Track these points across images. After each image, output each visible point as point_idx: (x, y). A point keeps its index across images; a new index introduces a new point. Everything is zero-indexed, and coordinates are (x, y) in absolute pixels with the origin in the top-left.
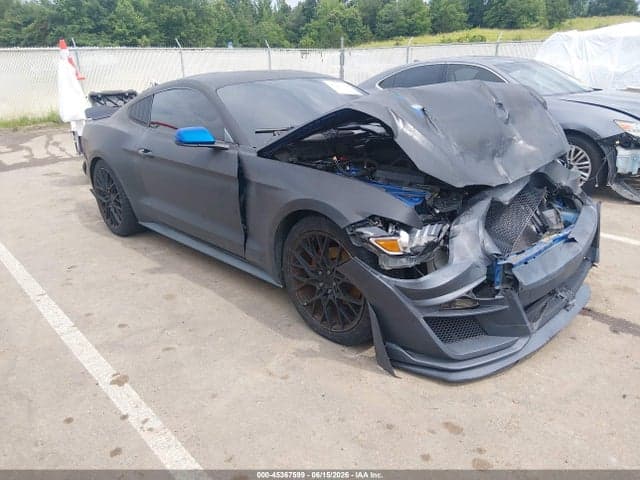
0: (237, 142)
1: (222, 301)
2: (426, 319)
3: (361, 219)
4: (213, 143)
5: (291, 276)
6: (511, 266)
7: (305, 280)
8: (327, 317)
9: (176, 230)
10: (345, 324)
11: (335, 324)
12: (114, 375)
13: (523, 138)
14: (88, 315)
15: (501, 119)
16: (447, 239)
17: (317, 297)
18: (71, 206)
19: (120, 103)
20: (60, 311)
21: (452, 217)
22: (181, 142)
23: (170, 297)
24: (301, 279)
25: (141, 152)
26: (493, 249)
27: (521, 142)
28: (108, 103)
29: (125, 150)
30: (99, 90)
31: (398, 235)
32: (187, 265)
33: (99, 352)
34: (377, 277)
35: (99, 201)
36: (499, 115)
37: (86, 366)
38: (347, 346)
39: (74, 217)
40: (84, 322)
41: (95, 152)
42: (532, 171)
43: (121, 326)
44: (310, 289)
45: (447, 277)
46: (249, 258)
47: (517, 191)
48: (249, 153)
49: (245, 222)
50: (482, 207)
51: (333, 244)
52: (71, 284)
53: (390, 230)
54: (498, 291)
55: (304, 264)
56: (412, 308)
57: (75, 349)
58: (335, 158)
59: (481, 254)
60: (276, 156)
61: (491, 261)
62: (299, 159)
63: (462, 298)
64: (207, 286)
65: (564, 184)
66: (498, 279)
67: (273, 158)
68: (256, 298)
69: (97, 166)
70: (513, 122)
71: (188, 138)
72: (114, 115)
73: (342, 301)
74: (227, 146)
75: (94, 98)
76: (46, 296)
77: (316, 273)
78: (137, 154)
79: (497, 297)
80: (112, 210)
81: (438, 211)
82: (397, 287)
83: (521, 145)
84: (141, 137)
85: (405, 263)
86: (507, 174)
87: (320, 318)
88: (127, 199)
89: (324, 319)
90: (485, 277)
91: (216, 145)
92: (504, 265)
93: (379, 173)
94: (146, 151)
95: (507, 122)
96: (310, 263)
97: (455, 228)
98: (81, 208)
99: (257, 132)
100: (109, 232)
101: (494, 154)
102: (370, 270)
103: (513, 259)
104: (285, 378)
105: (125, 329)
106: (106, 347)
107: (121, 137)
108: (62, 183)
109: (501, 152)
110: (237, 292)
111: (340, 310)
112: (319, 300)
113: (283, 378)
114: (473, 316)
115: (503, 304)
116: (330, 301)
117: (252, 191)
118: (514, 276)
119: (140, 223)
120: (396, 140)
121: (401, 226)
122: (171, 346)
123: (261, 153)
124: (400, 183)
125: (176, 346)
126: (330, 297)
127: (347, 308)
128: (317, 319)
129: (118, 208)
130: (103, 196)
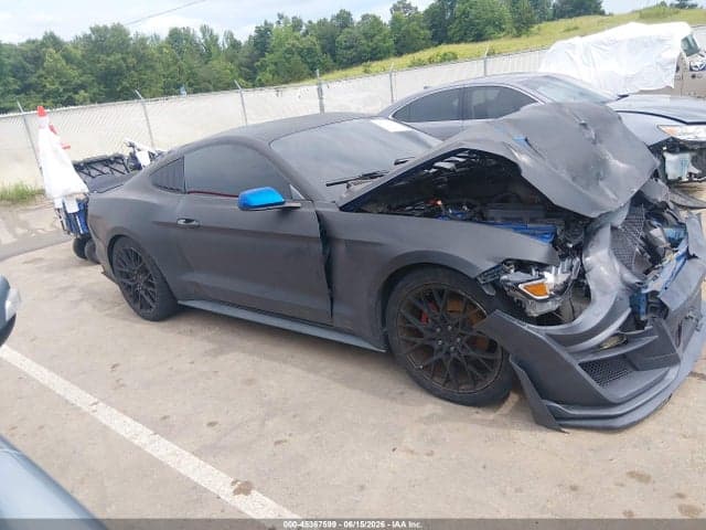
0: (309, 198)
1: (312, 376)
2: (581, 365)
3: (492, 265)
4: (283, 203)
5: (399, 337)
6: (654, 293)
7: (419, 341)
8: (451, 376)
9: (238, 306)
10: (475, 381)
11: (461, 385)
12: (234, 483)
13: (615, 157)
14: (165, 418)
15: (590, 139)
16: (582, 274)
17: (435, 358)
18: (75, 295)
19: (106, 170)
20: (129, 420)
21: (579, 250)
22: (246, 207)
23: (250, 382)
24: (413, 339)
25: (181, 222)
26: (635, 280)
27: (617, 162)
28: (93, 173)
29: (159, 223)
30: (80, 159)
31: (542, 277)
32: (250, 342)
33: (200, 458)
34: (525, 328)
35: (121, 284)
36: (587, 136)
37: (195, 478)
38: (479, 407)
39: (86, 307)
40: (163, 426)
41: (115, 229)
42: (636, 190)
43: (211, 424)
44: (428, 350)
45: (598, 315)
46: (337, 324)
47: (625, 213)
48: (330, 211)
49: (330, 287)
50: (605, 235)
51: (455, 296)
52: (123, 385)
53: (534, 272)
54: (647, 321)
55: (415, 322)
56: (565, 355)
57: (171, 461)
58: (439, 203)
59: (621, 285)
60: (363, 208)
61: (633, 292)
62: (389, 207)
63: (614, 335)
64: (285, 362)
65: (660, 200)
66: (643, 310)
67: (360, 210)
68: (347, 368)
69: (117, 245)
70: (601, 142)
71: (256, 201)
72: (127, 183)
73: (469, 357)
74: (298, 205)
75: (78, 167)
76: (101, 404)
77: (433, 331)
78: (176, 225)
79: (646, 328)
80: (142, 293)
81: (571, 246)
82: (550, 336)
83: (618, 165)
84: (177, 207)
85: (551, 306)
86: (613, 199)
87: (442, 381)
88: (163, 278)
89: (448, 380)
90: (629, 310)
91: (287, 205)
92: (647, 294)
93: (491, 213)
94: (188, 221)
95: (594, 143)
96: (420, 318)
97: (588, 260)
98: (89, 294)
99: (328, 185)
100: (139, 319)
101: (598, 177)
102: (516, 322)
103: (652, 286)
104: (431, 454)
105: (217, 426)
106: (205, 452)
107: (150, 208)
108: (51, 269)
109: (602, 173)
110: (322, 364)
111: (470, 368)
112: (440, 360)
113: (428, 455)
114: (624, 356)
115: (653, 335)
116: (455, 359)
118: (662, 303)
119: (180, 302)
120: (523, 175)
121: (541, 267)
122: (280, 439)
123: (344, 208)
124: (519, 220)
125: (287, 438)
126: (454, 355)
127: (476, 364)
128: (438, 382)
129: (150, 289)
130: (128, 278)
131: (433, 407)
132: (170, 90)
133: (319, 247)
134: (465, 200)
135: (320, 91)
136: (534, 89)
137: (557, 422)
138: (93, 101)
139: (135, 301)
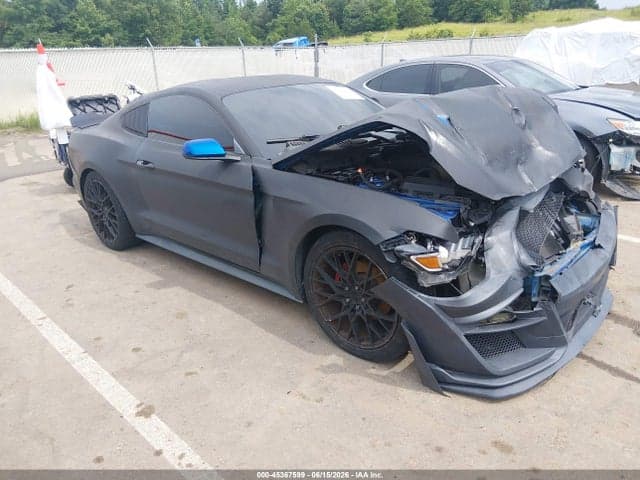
0: (249, 154)
1: (237, 316)
2: (466, 336)
3: (396, 235)
4: (223, 155)
5: (313, 291)
6: (547, 278)
7: (331, 297)
8: (354, 333)
9: (180, 244)
10: (374, 339)
11: (363, 340)
12: (138, 406)
13: (541, 144)
14: (98, 339)
15: (519, 125)
16: (481, 252)
17: (342, 314)
18: (56, 219)
19: (100, 108)
20: (67, 337)
21: (483, 229)
22: (189, 155)
23: (181, 315)
24: (325, 294)
25: (140, 163)
26: (530, 263)
27: (540, 148)
28: (88, 109)
29: (120, 161)
30: (76, 95)
31: (437, 251)
32: (193, 279)
33: (117, 379)
34: (416, 296)
35: (91, 214)
36: (517, 121)
37: (107, 397)
38: (377, 362)
39: (62, 231)
40: (94, 347)
41: (86, 163)
42: (554, 178)
43: (136, 350)
44: (336, 305)
45: (488, 292)
46: (263, 271)
47: (539, 199)
48: (265, 167)
49: (260, 236)
50: (512, 216)
51: (361, 258)
52: (72, 305)
53: (429, 247)
54: (536, 303)
55: (328, 279)
56: (452, 326)
57: (91, 379)
58: (360, 171)
59: (517, 267)
60: (295, 168)
61: (527, 274)
62: (318, 170)
63: (502, 312)
64: (217, 301)
65: (581, 188)
66: (535, 291)
67: (290, 170)
68: (272, 313)
69: (88, 179)
70: (530, 128)
71: (198, 151)
72: (103, 123)
73: (371, 316)
74: (239, 158)
75: (73, 103)
76: (48, 320)
77: (342, 289)
78: (134, 165)
79: (535, 309)
80: (107, 223)
81: (473, 224)
82: (439, 306)
83: (541, 152)
84: (137, 148)
85: (445, 279)
86: (530, 183)
87: (347, 334)
88: (123, 212)
89: (351, 335)
90: (522, 290)
91: (227, 157)
92: (540, 277)
93: (406, 185)
94: (146, 163)
95: (524, 128)
96: (334, 278)
97: (489, 240)
98: (67, 219)
99: (268, 143)
100: (102, 246)
101: (518, 162)
102: (409, 290)
103: (548, 270)
104: (320, 400)
105: (140, 352)
106: (123, 375)
107: (115, 147)
108: (43, 192)
109: (523, 158)
110: (251, 307)
111: (370, 326)
112: (347, 317)
113: (317, 401)
114: (512, 331)
115: (541, 316)
116: (359, 318)
117: (270, 205)
118: (552, 287)
119: (137, 236)
120: (431, 153)
121: (438, 242)
122: (191, 371)
123: (277, 166)
124: (430, 195)
125: (198, 370)
126: (358, 313)
127: (376, 323)
128: (343, 336)
129: (113, 221)
130: (96, 208)
131: (336, 357)
132: (187, 41)
133: (251, 200)
134: (388, 171)
135: (316, 54)
136: (498, 72)
137: (440, 385)
138: (117, 45)
139: (101, 231)
